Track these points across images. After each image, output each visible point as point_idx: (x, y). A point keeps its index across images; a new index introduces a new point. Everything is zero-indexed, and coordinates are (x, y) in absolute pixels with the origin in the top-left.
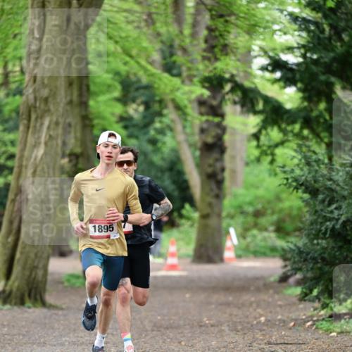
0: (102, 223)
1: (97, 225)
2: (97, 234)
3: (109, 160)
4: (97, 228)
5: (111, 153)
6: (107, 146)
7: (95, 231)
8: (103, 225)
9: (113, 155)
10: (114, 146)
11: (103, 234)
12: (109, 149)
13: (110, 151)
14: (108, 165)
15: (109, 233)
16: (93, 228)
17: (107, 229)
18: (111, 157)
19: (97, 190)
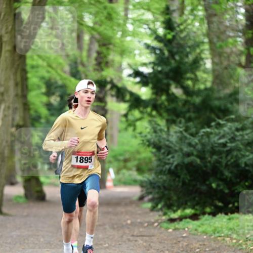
0: (84, 155)
1: (79, 157)
2: (79, 164)
3: (88, 104)
4: (79, 159)
5: (90, 98)
6: (86, 92)
7: (77, 162)
8: (84, 157)
9: (91, 100)
10: (92, 93)
11: (84, 164)
12: (89, 95)
13: (90, 96)
14: (86, 108)
15: (88, 164)
16: (76, 159)
17: (87, 160)
18: (89, 101)
19: (82, 129)
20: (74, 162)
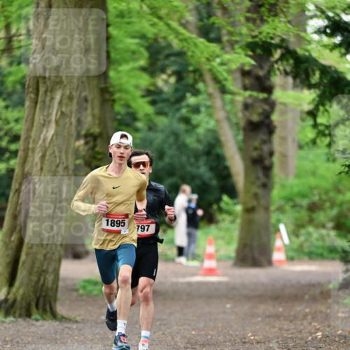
0: (116, 218)
1: (110, 220)
2: (110, 228)
3: (121, 160)
4: (110, 223)
5: (123, 154)
6: (119, 146)
7: (108, 225)
8: (116, 220)
10: (126, 147)
11: (115, 228)
12: (122, 150)
15: (120, 228)
16: (106, 222)
17: (119, 224)
18: (123, 157)
19: (114, 188)
20: (104, 226)
